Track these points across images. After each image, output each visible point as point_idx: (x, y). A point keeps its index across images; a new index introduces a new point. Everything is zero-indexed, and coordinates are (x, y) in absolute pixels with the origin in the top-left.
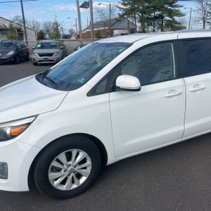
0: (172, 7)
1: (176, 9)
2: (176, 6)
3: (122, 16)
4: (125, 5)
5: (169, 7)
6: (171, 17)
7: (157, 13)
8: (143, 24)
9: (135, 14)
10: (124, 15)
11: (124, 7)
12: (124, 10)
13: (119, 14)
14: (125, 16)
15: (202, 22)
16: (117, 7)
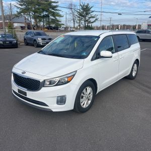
0: (55, 10)
1: (57, 12)
2: (57, 10)
3: (19, 13)
4: (21, 5)
5: (53, 10)
6: (54, 17)
7: (45, 13)
8: (36, 20)
9: (29, 13)
10: (21, 12)
11: (20, 7)
12: (21, 9)
13: (17, 12)
14: (22, 14)
15: (72, 21)
16: (15, 6)
